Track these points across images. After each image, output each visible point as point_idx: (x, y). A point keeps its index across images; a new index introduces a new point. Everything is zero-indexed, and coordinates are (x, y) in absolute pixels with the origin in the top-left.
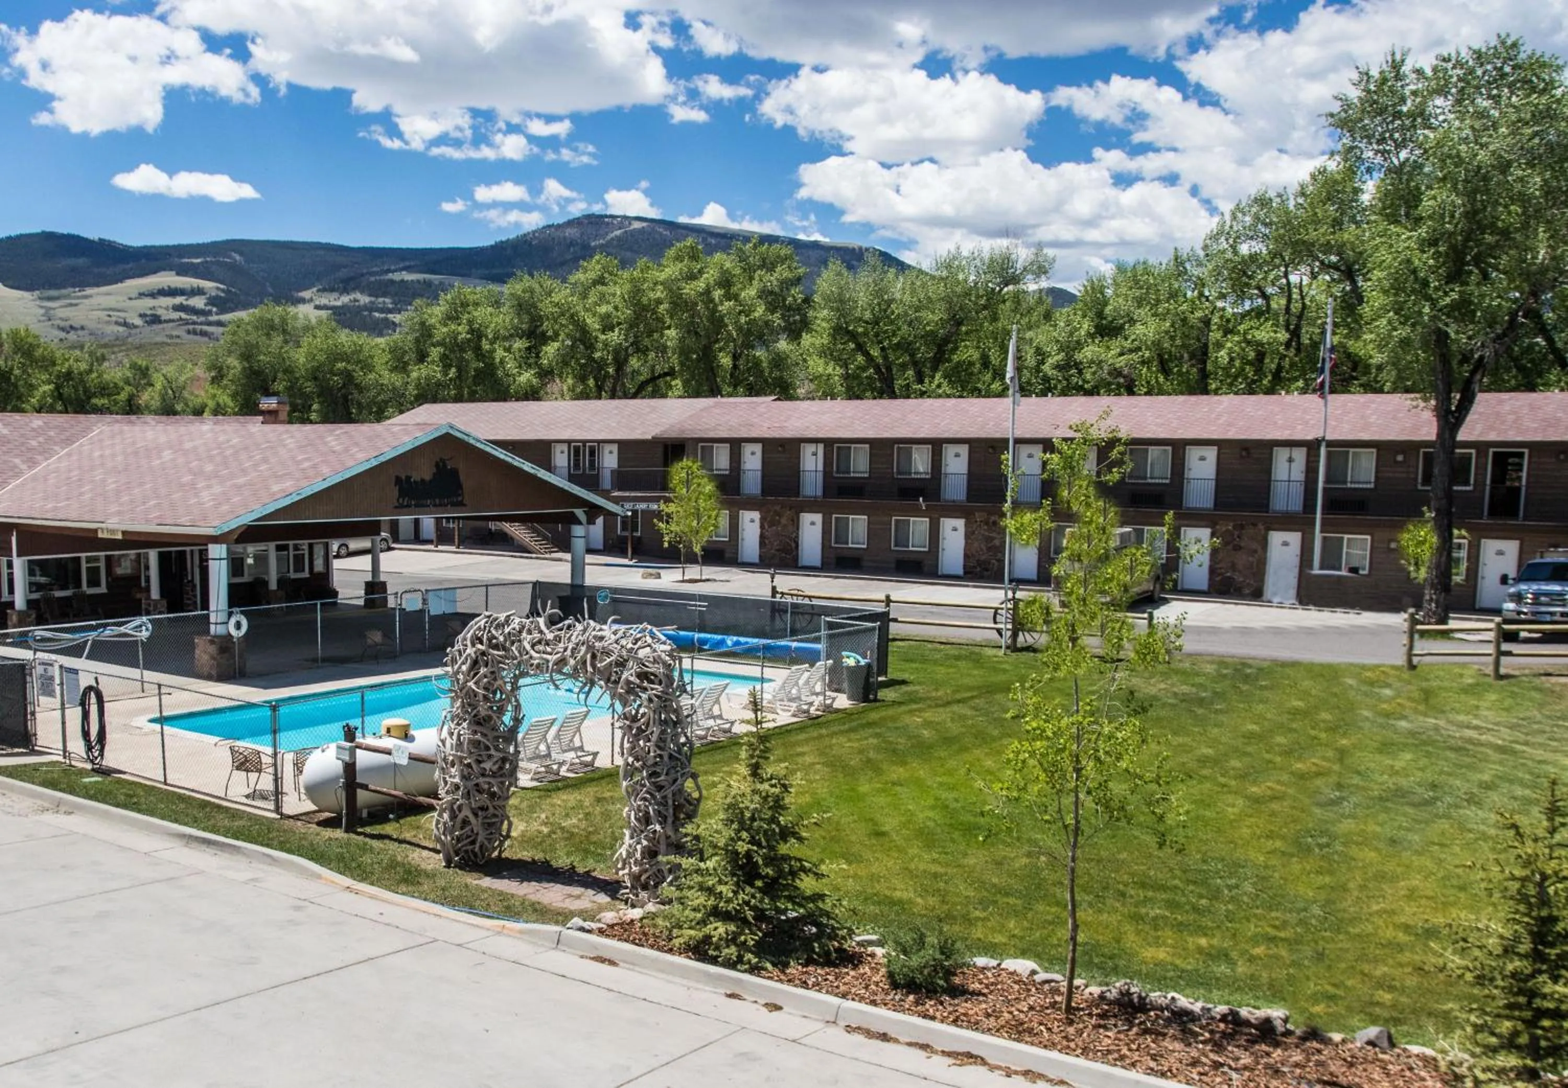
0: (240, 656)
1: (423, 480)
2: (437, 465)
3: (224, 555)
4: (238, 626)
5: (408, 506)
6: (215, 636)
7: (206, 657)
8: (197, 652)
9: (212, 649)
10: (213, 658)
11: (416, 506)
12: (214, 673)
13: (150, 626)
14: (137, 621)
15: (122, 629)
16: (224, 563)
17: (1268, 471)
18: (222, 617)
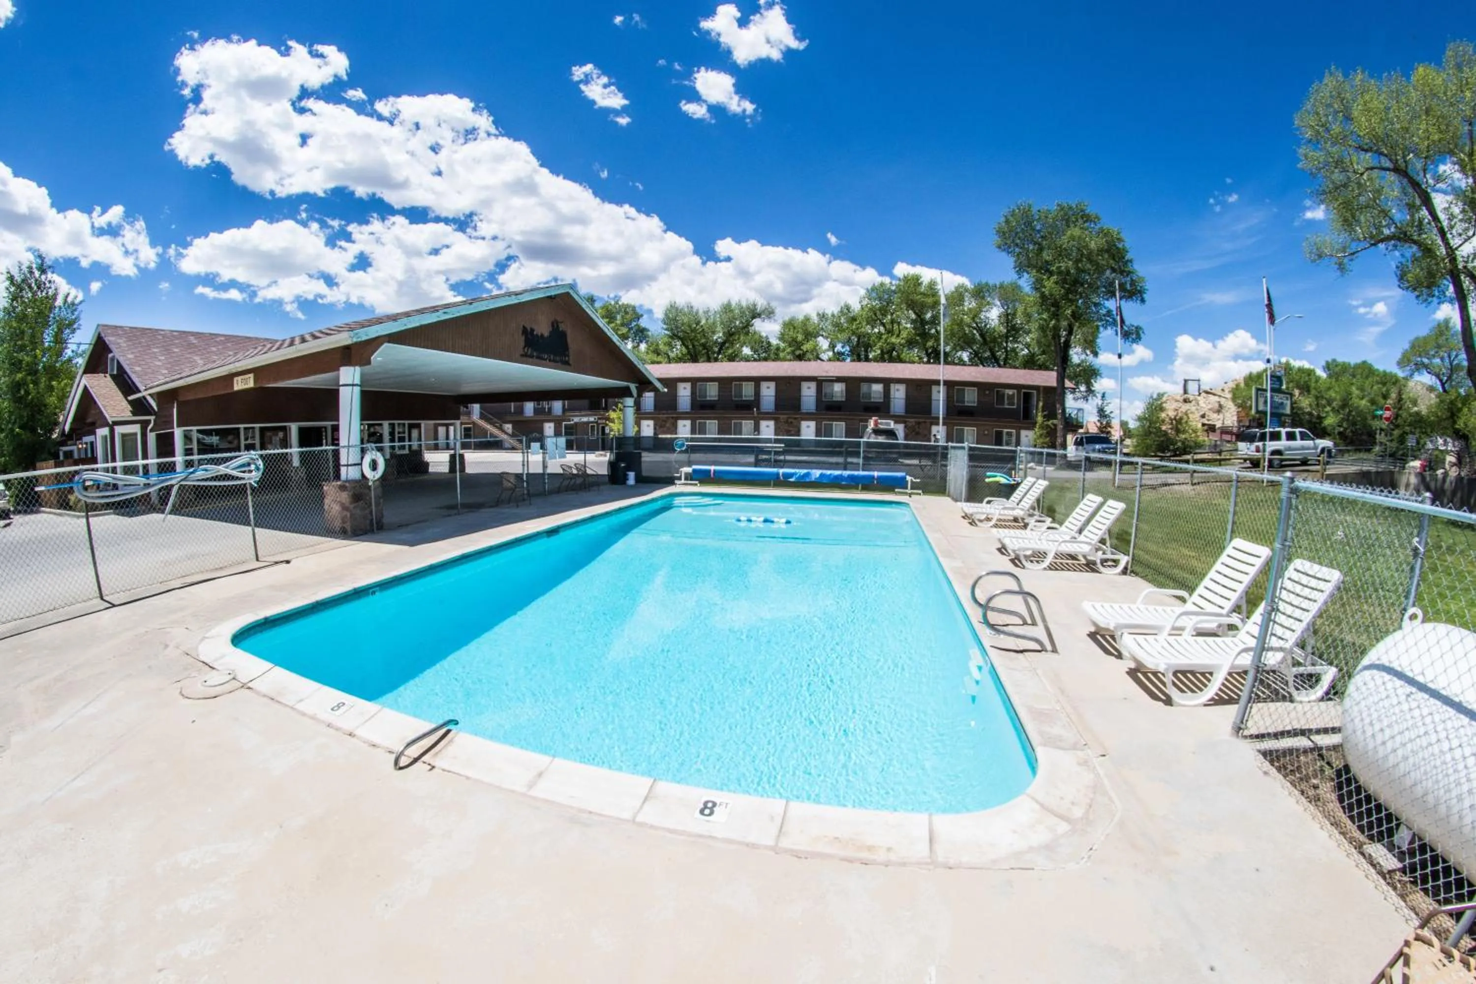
0: (377, 504)
1: (542, 335)
2: (553, 325)
3: (357, 381)
4: (374, 466)
5: (531, 356)
6: (347, 481)
7: (336, 508)
8: (327, 501)
9: (345, 497)
10: (344, 508)
11: (538, 357)
12: (348, 526)
13: (260, 463)
14: (245, 457)
15: (222, 469)
16: (357, 390)
17: (930, 396)
18: (354, 457)
